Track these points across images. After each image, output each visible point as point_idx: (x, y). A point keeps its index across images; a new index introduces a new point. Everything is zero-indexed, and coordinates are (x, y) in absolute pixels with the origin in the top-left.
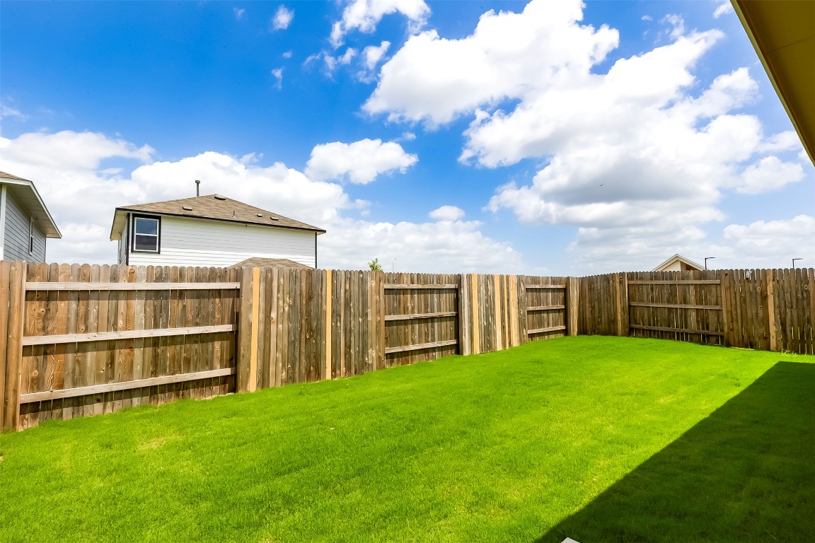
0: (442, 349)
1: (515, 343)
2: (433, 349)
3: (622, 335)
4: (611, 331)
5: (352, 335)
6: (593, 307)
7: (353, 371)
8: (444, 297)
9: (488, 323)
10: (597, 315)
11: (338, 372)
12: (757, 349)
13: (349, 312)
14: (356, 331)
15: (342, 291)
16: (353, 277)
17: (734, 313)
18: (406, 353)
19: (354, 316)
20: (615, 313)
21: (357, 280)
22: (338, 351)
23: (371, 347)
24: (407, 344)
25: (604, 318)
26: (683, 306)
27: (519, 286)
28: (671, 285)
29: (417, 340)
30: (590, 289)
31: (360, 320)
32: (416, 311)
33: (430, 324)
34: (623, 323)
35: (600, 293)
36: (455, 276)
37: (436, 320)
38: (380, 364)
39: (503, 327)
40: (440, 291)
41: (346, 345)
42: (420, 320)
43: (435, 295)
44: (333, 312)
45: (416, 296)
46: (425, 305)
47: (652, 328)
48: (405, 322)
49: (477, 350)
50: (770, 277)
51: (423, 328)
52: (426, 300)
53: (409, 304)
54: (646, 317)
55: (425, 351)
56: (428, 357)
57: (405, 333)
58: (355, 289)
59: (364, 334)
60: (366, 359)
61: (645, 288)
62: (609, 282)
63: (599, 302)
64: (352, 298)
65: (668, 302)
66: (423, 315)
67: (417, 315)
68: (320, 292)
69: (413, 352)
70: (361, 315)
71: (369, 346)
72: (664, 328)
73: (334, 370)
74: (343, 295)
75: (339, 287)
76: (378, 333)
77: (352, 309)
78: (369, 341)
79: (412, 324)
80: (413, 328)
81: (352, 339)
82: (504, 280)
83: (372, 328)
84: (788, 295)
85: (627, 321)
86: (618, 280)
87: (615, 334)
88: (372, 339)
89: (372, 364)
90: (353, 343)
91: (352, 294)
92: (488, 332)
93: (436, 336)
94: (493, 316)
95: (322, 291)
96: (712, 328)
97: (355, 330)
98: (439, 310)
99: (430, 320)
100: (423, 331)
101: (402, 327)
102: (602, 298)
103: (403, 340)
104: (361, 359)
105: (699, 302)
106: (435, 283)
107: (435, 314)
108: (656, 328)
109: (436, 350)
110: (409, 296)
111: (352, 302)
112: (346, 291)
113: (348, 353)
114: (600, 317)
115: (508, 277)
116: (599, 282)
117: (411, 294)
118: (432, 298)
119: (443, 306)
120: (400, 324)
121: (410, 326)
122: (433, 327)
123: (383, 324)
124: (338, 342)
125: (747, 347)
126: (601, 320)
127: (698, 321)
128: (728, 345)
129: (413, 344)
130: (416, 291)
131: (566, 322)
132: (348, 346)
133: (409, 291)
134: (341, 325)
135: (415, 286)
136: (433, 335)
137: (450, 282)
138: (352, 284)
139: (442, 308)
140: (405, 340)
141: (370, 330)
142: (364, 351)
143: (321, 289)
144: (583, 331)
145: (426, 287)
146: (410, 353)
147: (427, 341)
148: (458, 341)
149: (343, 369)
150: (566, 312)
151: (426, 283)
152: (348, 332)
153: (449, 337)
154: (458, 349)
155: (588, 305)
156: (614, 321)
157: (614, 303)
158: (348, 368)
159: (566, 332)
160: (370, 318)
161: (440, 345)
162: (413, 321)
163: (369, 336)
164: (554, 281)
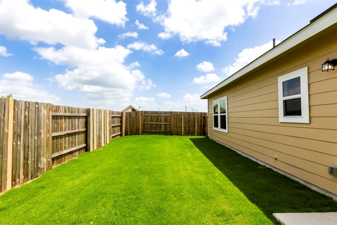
0: (79, 150)
1: (108, 142)
2: (75, 151)
3: (141, 134)
4: (137, 133)
5: (30, 150)
6: (131, 124)
7: (30, 176)
8: (81, 121)
9: (100, 134)
10: (132, 127)
11: (17, 180)
12: (179, 135)
13: (27, 133)
14: (33, 147)
15: (23, 117)
16: (31, 107)
17: (174, 125)
18: (61, 156)
19: (31, 135)
20: (139, 126)
21: (34, 109)
22: (18, 164)
23: (43, 156)
24: (62, 150)
25: (135, 128)
26: (160, 123)
27: (109, 115)
28: (157, 116)
29: (67, 147)
30: (130, 117)
31: (36, 138)
32: (67, 129)
33: (74, 136)
34: (142, 130)
35: (133, 119)
36: (85, 109)
37: (77, 134)
38: (49, 166)
39: (104, 135)
40: (79, 117)
41: (24, 158)
42: (69, 135)
43: (77, 120)
44: (14, 133)
45: (67, 120)
46: (71, 125)
47: (151, 131)
48: (61, 137)
49: (95, 148)
50: (183, 114)
51: (70, 139)
52: (72, 122)
53: (63, 126)
54: (149, 127)
55: (71, 153)
56: (73, 156)
57: (61, 144)
58: (32, 115)
59: (38, 148)
60: (40, 165)
61: (149, 117)
62: (137, 114)
63: (133, 122)
64: (30, 122)
65: (156, 122)
66: (71, 132)
67: (68, 132)
68: (2, 118)
69: (65, 155)
70: (36, 134)
71: (42, 156)
72: (154, 131)
73: (14, 180)
74: (23, 120)
75: (19, 114)
76: (47, 145)
77: (30, 131)
78: (42, 153)
79: (65, 138)
80: (65, 140)
81: (30, 153)
82: (105, 112)
83: (44, 143)
84: (186, 119)
85: (143, 129)
86: (140, 114)
87: (139, 134)
88: (44, 150)
89: (43, 168)
90: (30, 156)
91: (30, 119)
92: (99, 138)
93: (77, 143)
94: (101, 130)
95: (4, 117)
96: (168, 129)
97: (32, 145)
98: (78, 128)
99: (74, 134)
100: (70, 141)
101: (59, 140)
102: (134, 120)
103: (60, 148)
104: (36, 166)
105: (165, 122)
106: (77, 112)
107: (77, 130)
108: (152, 131)
109: (77, 151)
110: (63, 120)
111: (30, 125)
112: (25, 117)
113: (26, 165)
114: (133, 128)
115: (106, 111)
116: (133, 114)
117: (65, 119)
118: (75, 121)
119: (80, 126)
120: (58, 138)
121: (63, 139)
122: (75, 138)
123: (51, 139)
124: (18, 157)
125: (177, 135)
126: (133, 129)
127: (164, 128)
128: (172, 135)
129: (65, 149)
130: (67, 117)
131: (121, 131)
132: (26, 159)
133: (64, 117)
134: (21, 143)
135: (67, 114)
136: (75, 143)
137: (83, 112)
138: (30, 112)
139: (79, 127)
140: (61, 148)
141: (42, 144)
142: (38, 160)
143: (4, 115)
144: (126, 134)
145: (73, 115)
146: (63, 156)
147: (72, 147)
148: (87, 145)
149: (22, 177)
150: (121, 126)
151: (72, 112)
152: (26, 148)
153: (82, 143)
154: (87, 149)
155: (128, 123)
156: (139, 129)
157: (139, 123)
158: (26, 175)
159: (121, 135)
160: (42, 136)
161: (79, 148)
162: (65, 136)
163: (42, 149)
164: (118, 113)
